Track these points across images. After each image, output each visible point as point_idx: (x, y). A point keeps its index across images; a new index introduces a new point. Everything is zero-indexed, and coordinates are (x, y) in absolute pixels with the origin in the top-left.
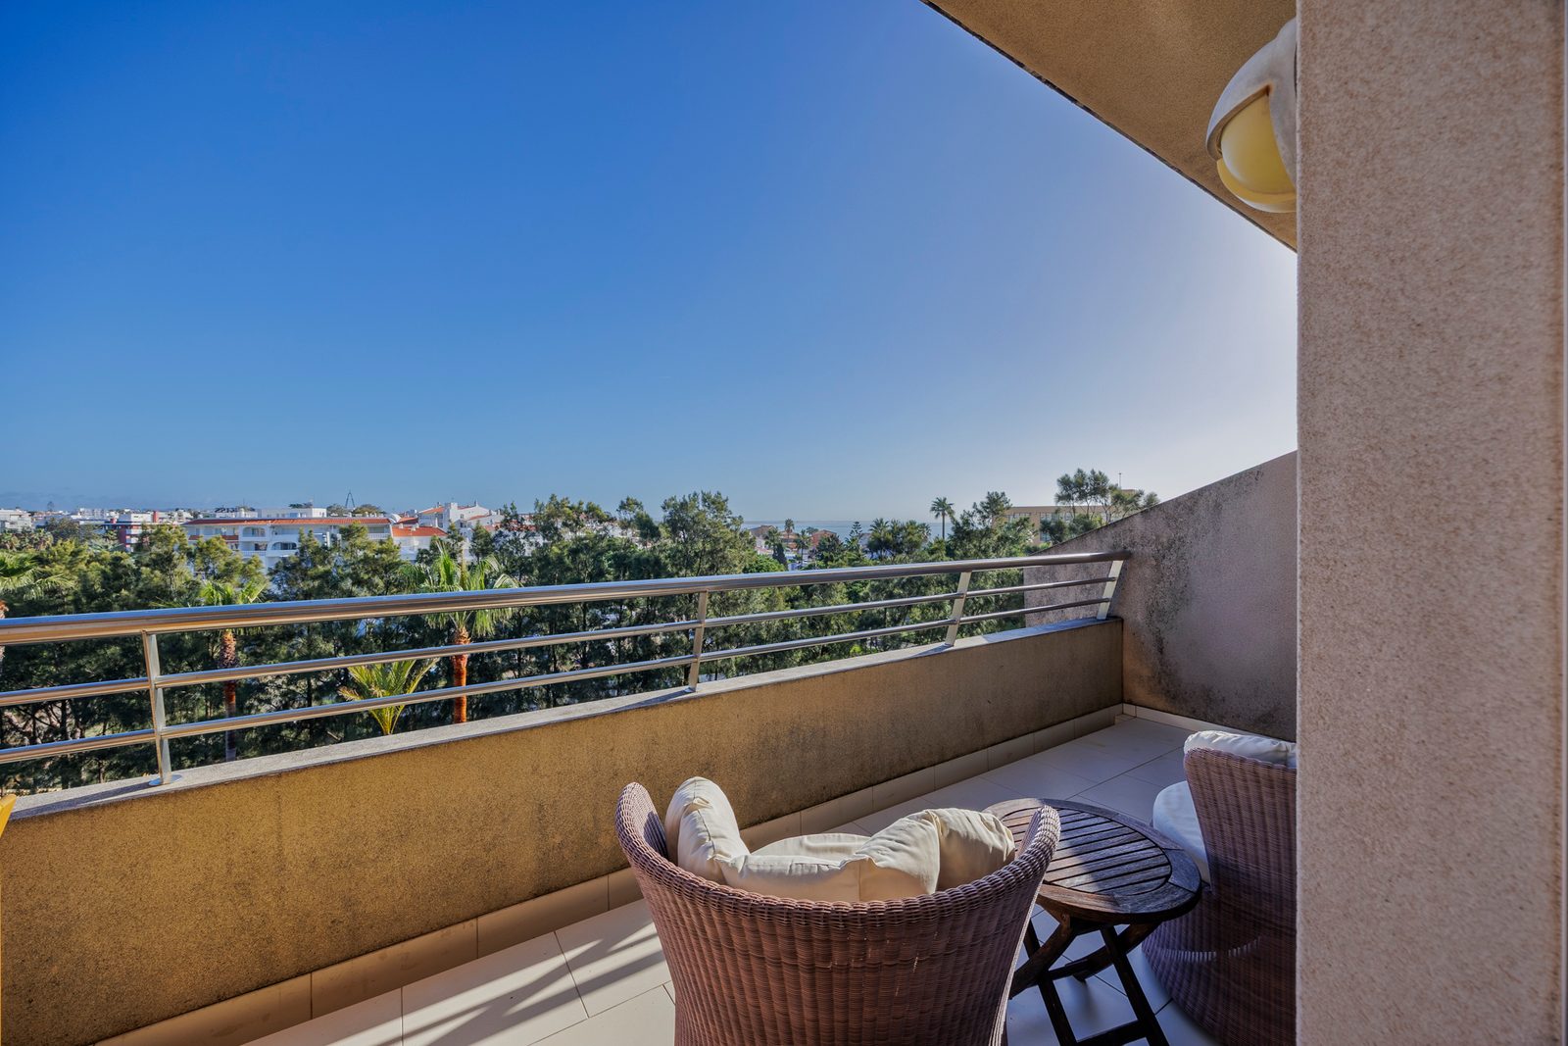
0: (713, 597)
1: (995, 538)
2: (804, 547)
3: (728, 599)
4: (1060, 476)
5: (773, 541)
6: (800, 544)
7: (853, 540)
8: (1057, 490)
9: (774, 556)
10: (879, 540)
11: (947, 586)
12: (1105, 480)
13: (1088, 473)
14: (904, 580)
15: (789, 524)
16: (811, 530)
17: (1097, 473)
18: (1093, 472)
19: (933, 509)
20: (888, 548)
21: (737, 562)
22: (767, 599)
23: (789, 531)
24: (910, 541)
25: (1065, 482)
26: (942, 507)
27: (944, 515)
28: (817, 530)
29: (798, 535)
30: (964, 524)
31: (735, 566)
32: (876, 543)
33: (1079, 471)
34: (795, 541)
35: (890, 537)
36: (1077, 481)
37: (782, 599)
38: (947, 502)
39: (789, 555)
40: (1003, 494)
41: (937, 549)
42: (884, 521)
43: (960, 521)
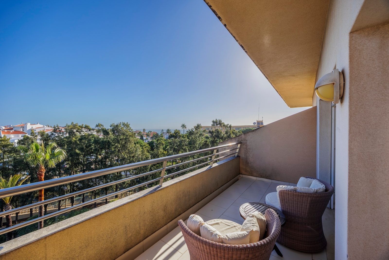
0: (126, 151)
1: (199, 134)
2: (149, 136)
3: (130, 151)
4: (212, 120)
5: (140, 134)
6: (148, 135)
7: (162, 134)
8: (212, 123)
9: (140, 139)
10: (172, 135)
11: (188, 146)
12: (221, 121)
13: (218, 120)
14: (178, 145)
15: (144, 130)
16: (150, 132)
17: (220, 120)
18: (219, 120)
19: (181, 126)
20: (174, 137)
21: (133, 141)
22: (142, 151)
23: (144, 132)
24: (179, 135)
25: (213, 122)
26: (184, 126)
27: (184, 128)
28: (152, 132)
29: (147, 133)
30: (192, 131)
31: (132, 142)
32: (171, 136)
33: (216, 119)
34: (146, 134)
35: (174, 134)
36: (216, 122)
37: (146, 151)
38: (185, 125)
39: (144, 138)
40: (200, 124)
41: (185, 137)
42: (170, 130)
43: (191, 130)
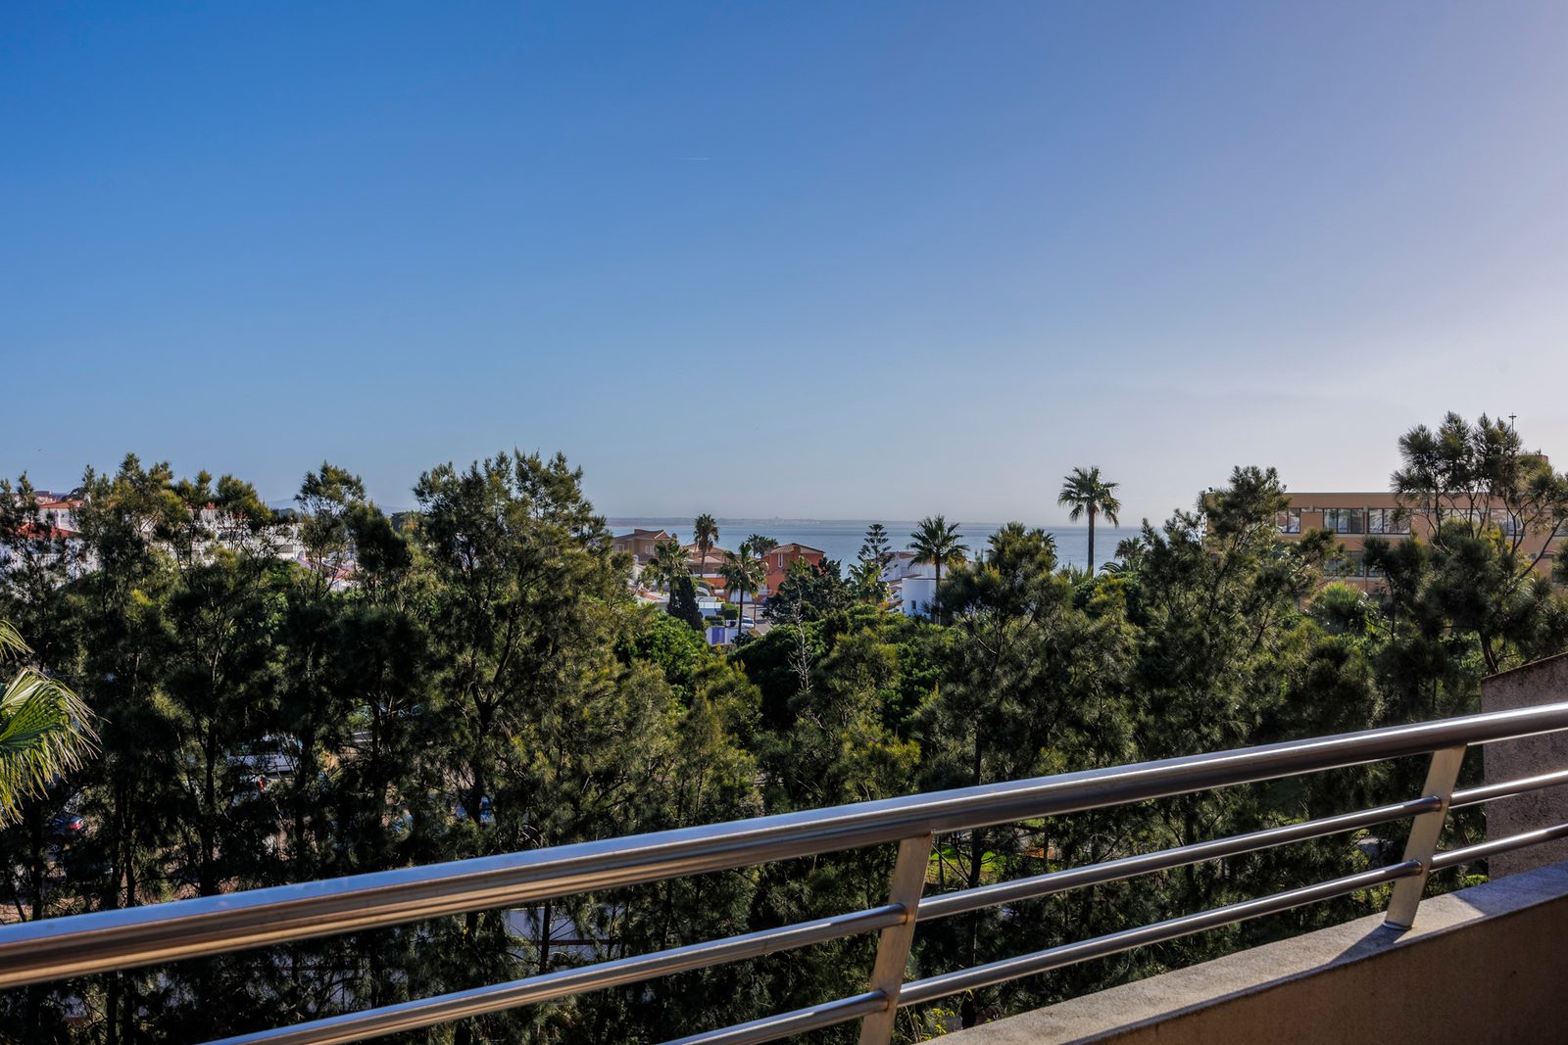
0: (545, 720)
1: (1250, 580)
2: (746, 586)
3: (582, 725)
4: (1406, 430)
5: (668, 570)
6: (736, 579)
7: (870, 571)
8: (1400, 463)
9: (671, 608)
10: (967, 580)
11: (1130, 695)
12: (1512, 441)
13: (1472, 424)
14: (1027, 682)
15: (705, 528)
16: (762, 545)
17: (1494, 425)
18: (1484, 422)
19: (1067, 496)
20: (988, 601)
21: (602, 632)
22: (681, 727)
23: (705, 545)
24: (1045, 585)
25: (1417, 445)
26: (1088, 492)
27: (1092, 511)
28: (772, 544)
29: (731, 556)
30: (1174, 542)
31: (601, 641)
32: (959, 588)
33: (1452, 419)
34: (724, 571)
35: (995, 574)
36: (1446, 443)
37: (718, 726)
38: (1102, 480)
39: (708, 605)
40: (1272, 472)
41: (1105, 604)
42: (946, 527)
43: (1166, 538)
